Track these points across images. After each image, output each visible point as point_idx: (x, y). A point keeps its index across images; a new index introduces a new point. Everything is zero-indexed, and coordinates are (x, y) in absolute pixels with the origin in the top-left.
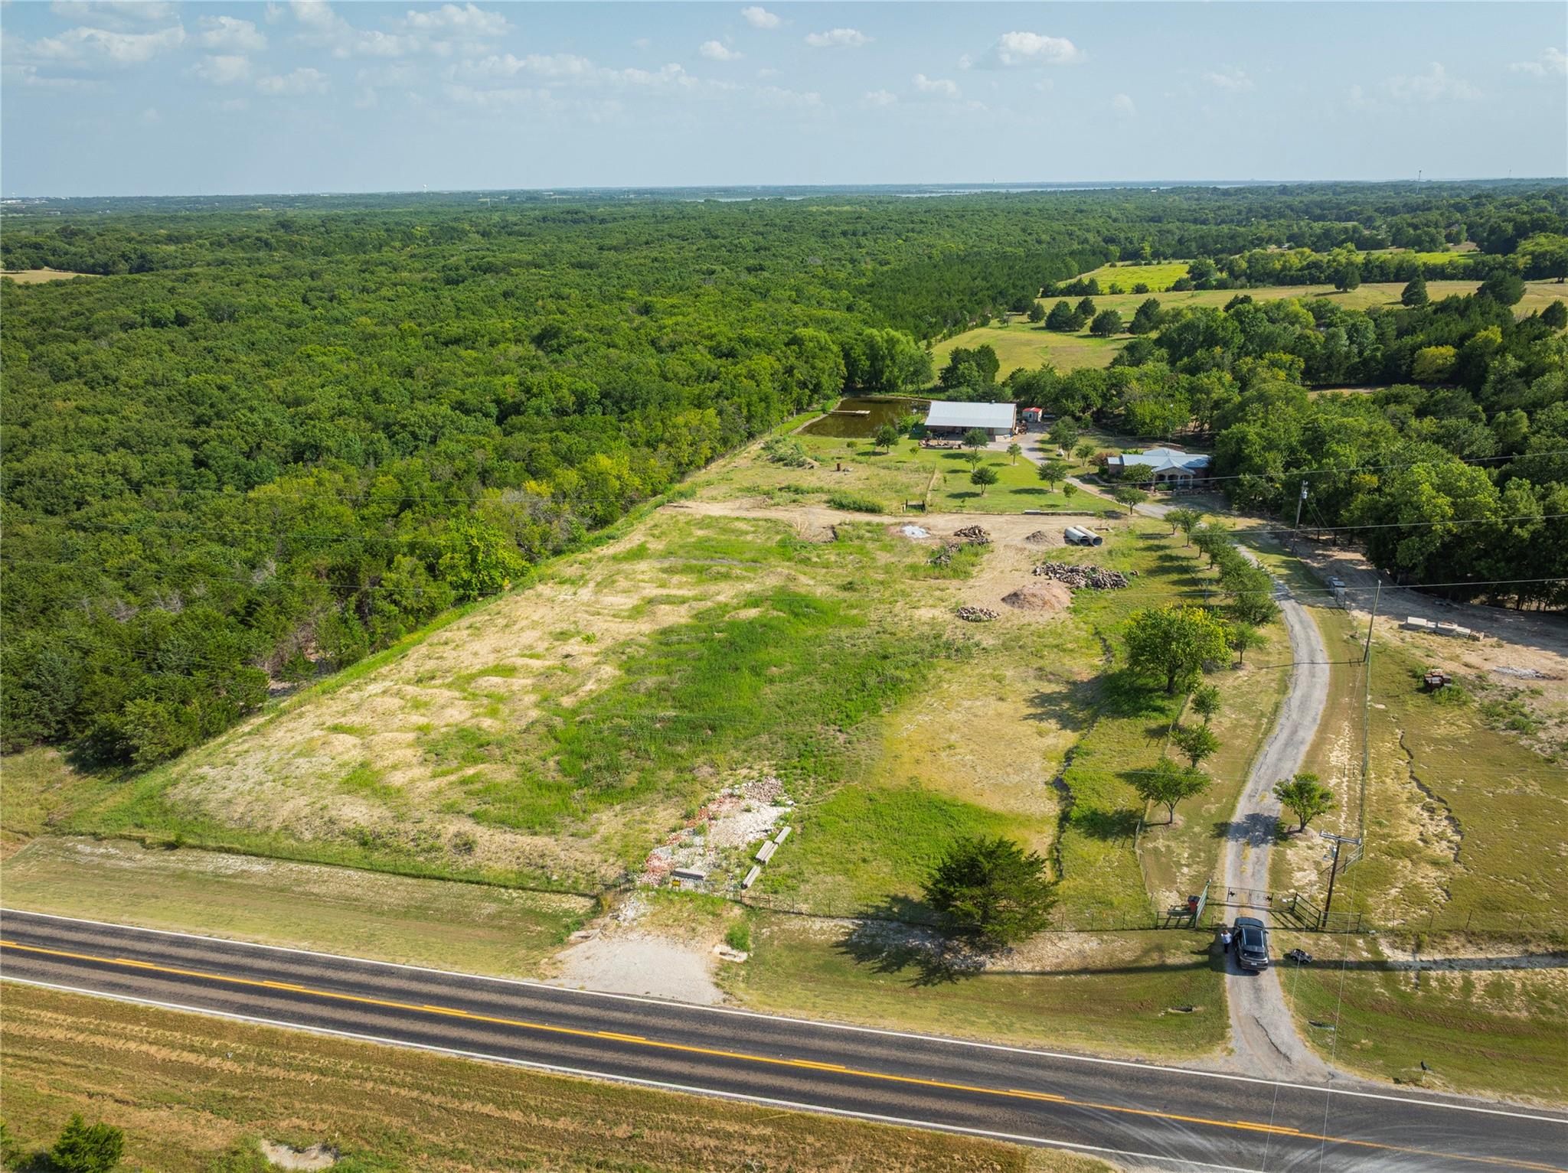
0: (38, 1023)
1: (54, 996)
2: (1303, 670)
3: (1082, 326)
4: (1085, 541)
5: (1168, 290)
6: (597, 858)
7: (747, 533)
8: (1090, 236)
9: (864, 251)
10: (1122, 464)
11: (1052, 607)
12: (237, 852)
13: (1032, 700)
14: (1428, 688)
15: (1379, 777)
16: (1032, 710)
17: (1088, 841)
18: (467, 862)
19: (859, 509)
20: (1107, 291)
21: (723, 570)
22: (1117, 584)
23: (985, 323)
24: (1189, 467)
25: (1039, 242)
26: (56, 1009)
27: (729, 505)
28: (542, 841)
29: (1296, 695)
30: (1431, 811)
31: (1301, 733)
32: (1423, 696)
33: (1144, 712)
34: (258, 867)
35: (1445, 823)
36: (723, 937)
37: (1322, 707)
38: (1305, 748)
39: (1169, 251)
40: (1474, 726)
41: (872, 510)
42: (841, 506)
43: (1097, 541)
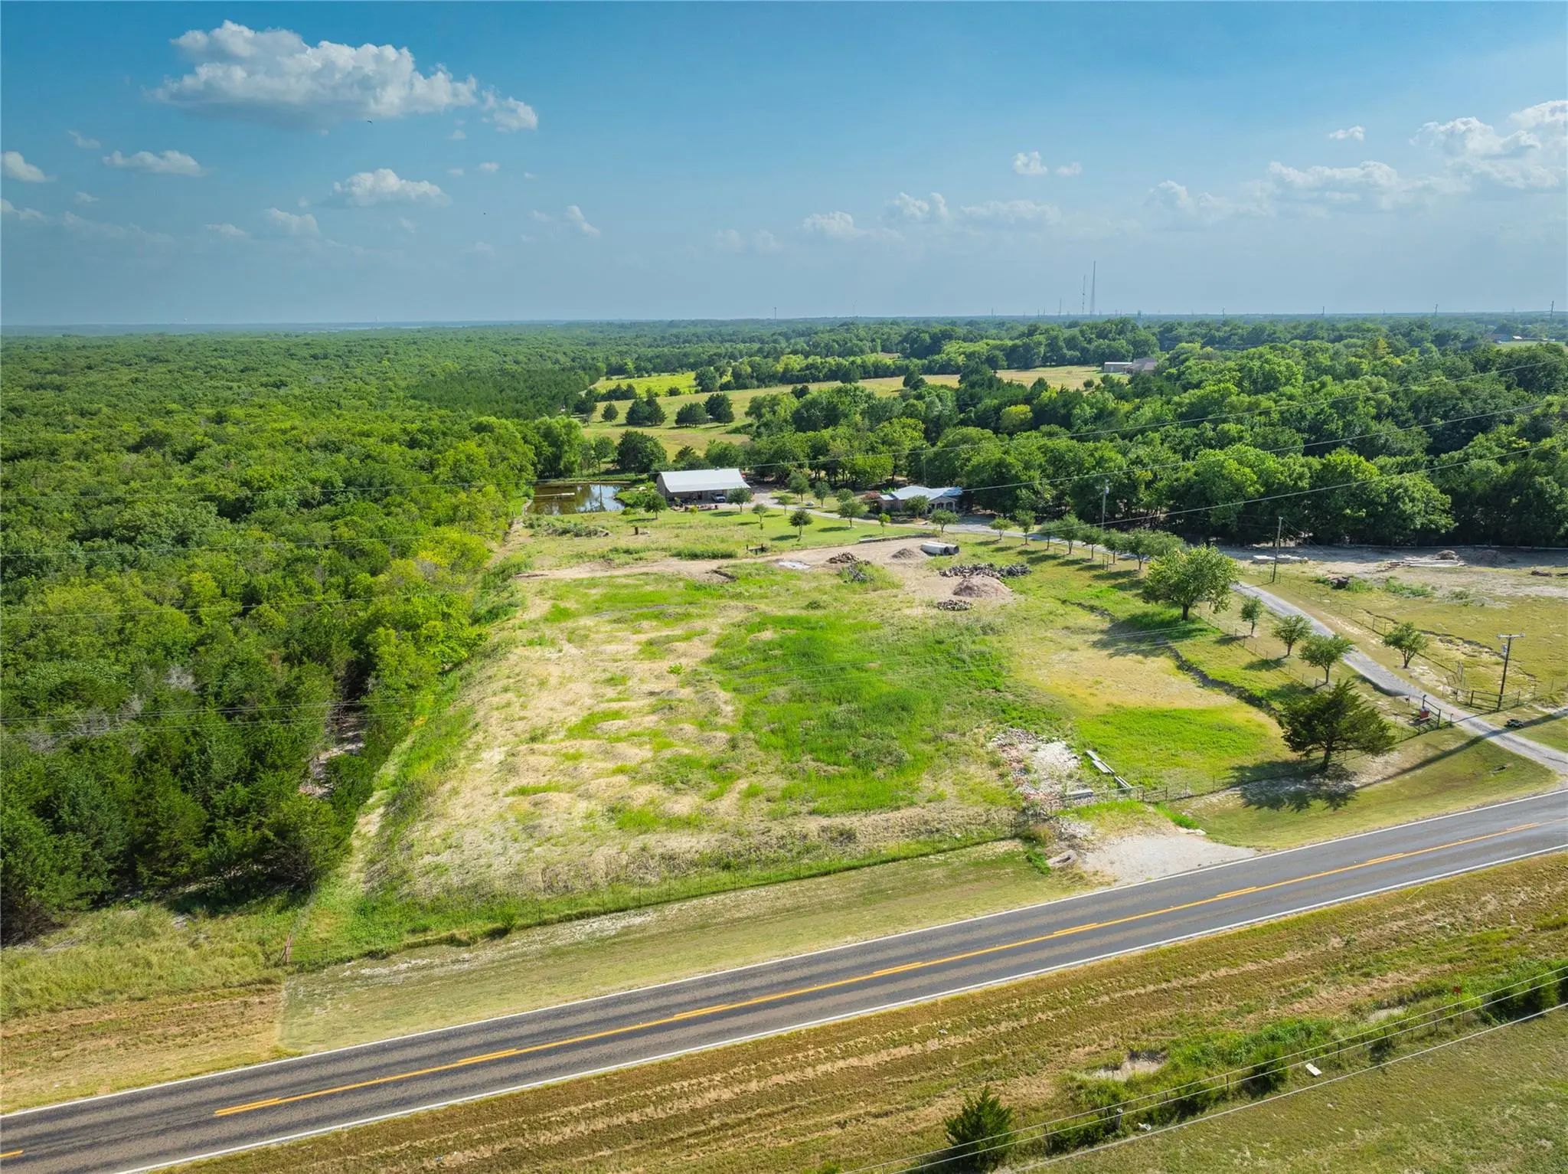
2: (1246, 592)
4: (946, 551)
7: (642, 586)
10: (896, 499)
11: (1002, 592)
13: (1094, 646)
14: (1339, 586)
16: (1105, 652)
19: (715, 557)
22: (1025, 571)
24: (948, 496)
29: (1270, 604)
30: (1450, 642)
32: (1342, 590)
33: (1194, 634)
35: (1467, 645)
36: (1172, 824)
37: (1297, 608)
38: (1328, 629)
40: (1397, 599)
41: (726, 556)
42: (694, 557)
43: (957, 549)
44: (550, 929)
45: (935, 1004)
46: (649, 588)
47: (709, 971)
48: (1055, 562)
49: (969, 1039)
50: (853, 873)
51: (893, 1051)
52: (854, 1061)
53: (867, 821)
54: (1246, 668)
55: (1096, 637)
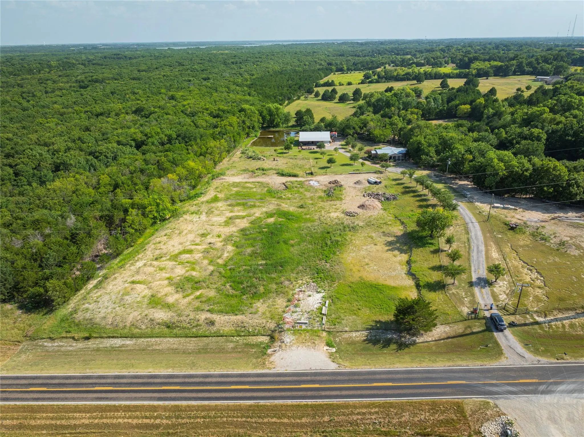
0: (75, 418)
1: (76, 407)
2: (470, 225)
3: (335, 98)
4: (376, 183)
5: (359, 84)
6: (264, 321)
7: (253, 188)
8: (323, 63)
9: (243, 70)
10: (377, 153)
11: (376, 209)
12: (117, 337)
13: (386, 244)
14: (512, 229)
15: (510, 260)
16: (387, 248)
17: (430, 293)
18: (214, 329)
19: (290, 176)
20: (338, 84)
21: (252, 204)
22: (395, 198)
23: (299, 98)
24: (399, 153)
25: (305, 65)
26: (80, 412)
27: (240, 177)
28: (240, 317)
29: (473, 234)
30: (531, 270)
31: (480, 248)
32: (511, 231)
33: (427, 245)
34: (128, 342)
35: (536, 274)
36: (325, 344)
37: (482, 238)
38: (484, 253)
39: (353, 68)
40: (531, 240)
41: (295, 176)
42: (283, 175)
43: (380, 182)
44: (102, 340)
45: (168, 406)
46: (255, 190)
47: (120, 372)
48: (412, 194)
49: (170, 423)
50: (205, 338)
51: (144, 420)
52: (130, 421)
53: (223, 318)
54: (429, 269)
55: (390, 239)
